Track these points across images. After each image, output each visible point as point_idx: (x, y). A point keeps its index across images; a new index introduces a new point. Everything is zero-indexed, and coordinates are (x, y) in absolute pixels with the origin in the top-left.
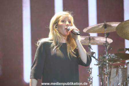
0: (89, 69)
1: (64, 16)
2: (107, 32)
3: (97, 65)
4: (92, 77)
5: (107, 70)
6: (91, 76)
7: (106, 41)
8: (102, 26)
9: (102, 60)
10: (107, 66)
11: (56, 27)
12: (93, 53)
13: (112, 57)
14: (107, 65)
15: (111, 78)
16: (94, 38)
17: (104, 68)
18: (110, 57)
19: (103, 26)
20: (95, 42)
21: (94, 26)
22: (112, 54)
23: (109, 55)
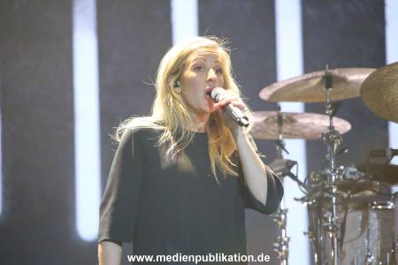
0: (279, 211)
1: (203, 51)
2: (334, 99)
3: (303, 200)
4: (289, 239)
5: (333, 217)
6: (283, 236)
7: (331, 127)
8: (319, 79)
9: (317, 185)
10: (332, 204)
11: (176, 86)
12: (291, 164)
13: (348, 176)
14: (334, 201)
15: (345, 240)
16: (295, 117)
17: (323, 209)
18: (344, 176)
19: (322, 81)
20: (298, 130)
21: (294, 80)
22: (350, 166)
23: (341, 171)
